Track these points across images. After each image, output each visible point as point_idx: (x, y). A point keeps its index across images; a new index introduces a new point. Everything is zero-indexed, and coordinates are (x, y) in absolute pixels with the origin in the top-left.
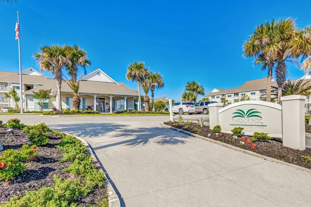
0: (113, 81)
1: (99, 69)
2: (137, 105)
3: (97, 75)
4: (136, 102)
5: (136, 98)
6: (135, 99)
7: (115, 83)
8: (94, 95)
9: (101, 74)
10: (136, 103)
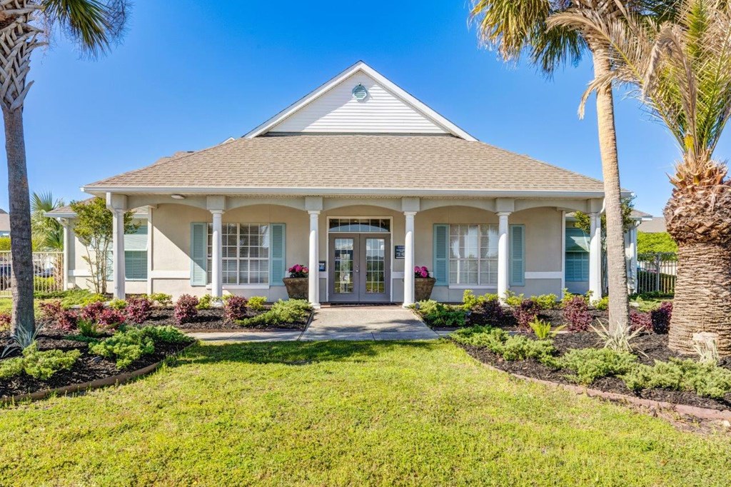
0: (437, 124)
1: (363, 66)
2: (586, 254)
3: (355, 99)
4: (579, 233)
5: (581, 208)
6: (569, 222)
7: (451, 135)
8: (308, 206)
9: (374, 91)
10: (580, 241)
